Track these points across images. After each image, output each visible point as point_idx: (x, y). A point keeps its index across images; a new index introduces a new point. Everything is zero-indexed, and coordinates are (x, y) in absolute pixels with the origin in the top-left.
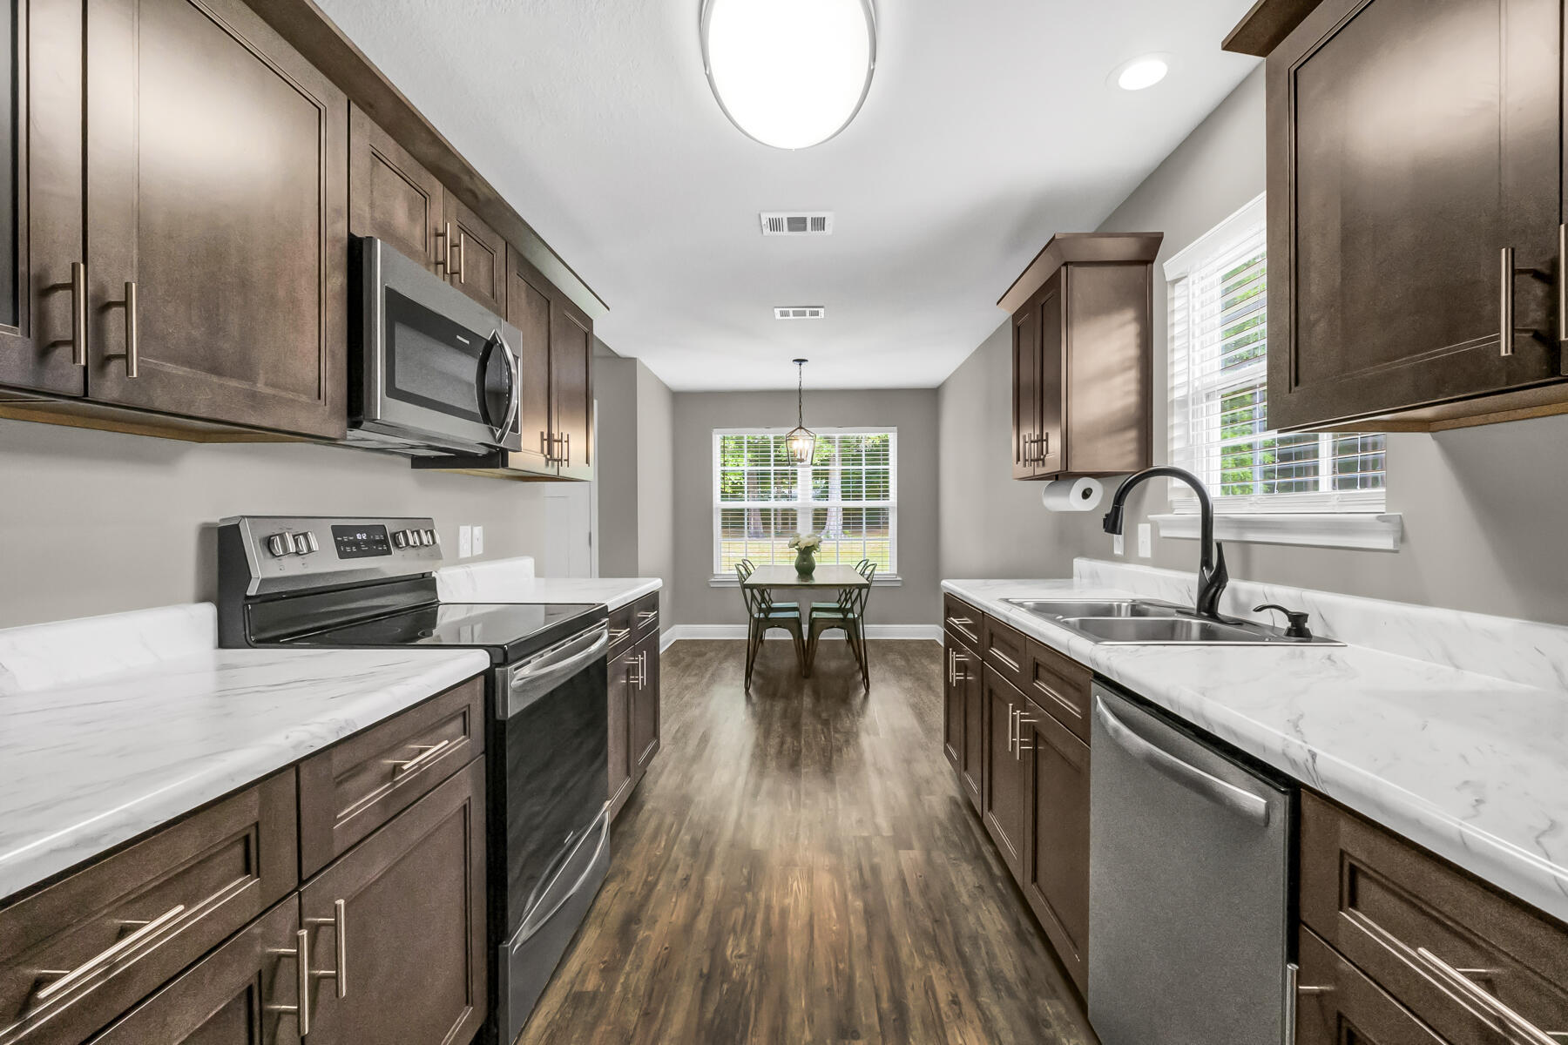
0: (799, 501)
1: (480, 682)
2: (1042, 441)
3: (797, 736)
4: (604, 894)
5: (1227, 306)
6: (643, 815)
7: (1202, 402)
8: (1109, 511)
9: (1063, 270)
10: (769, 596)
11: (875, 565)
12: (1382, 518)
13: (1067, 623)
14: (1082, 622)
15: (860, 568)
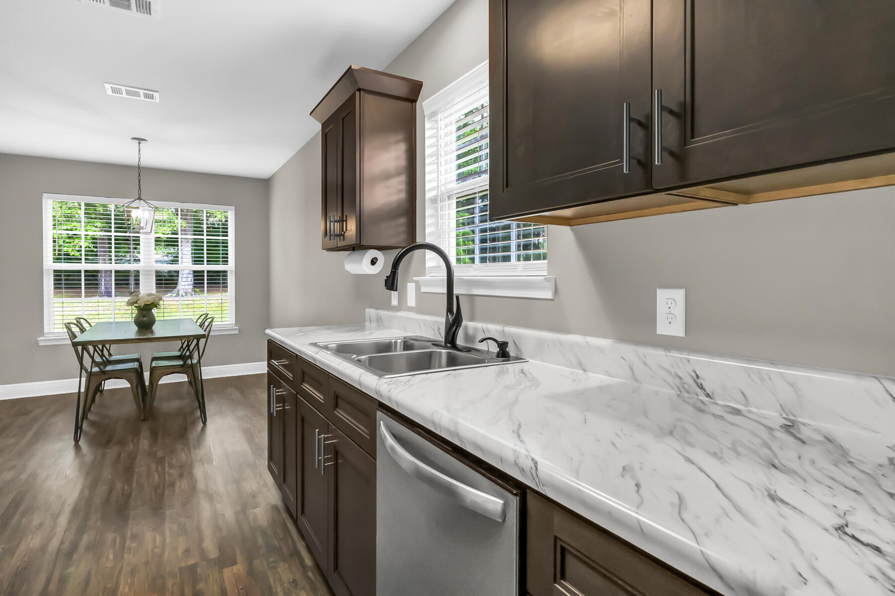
0: (141, 264)
2: (343, 221)
3: (129, 481)
5: (459, 138)
7: (446, 201)
8: (388, 274)
9: (358, 93)
10: (109, 351)
11: (213, 318)
12: (547, 280)
13: (359, 361)
14: (370, 359)
15: (200, 321)
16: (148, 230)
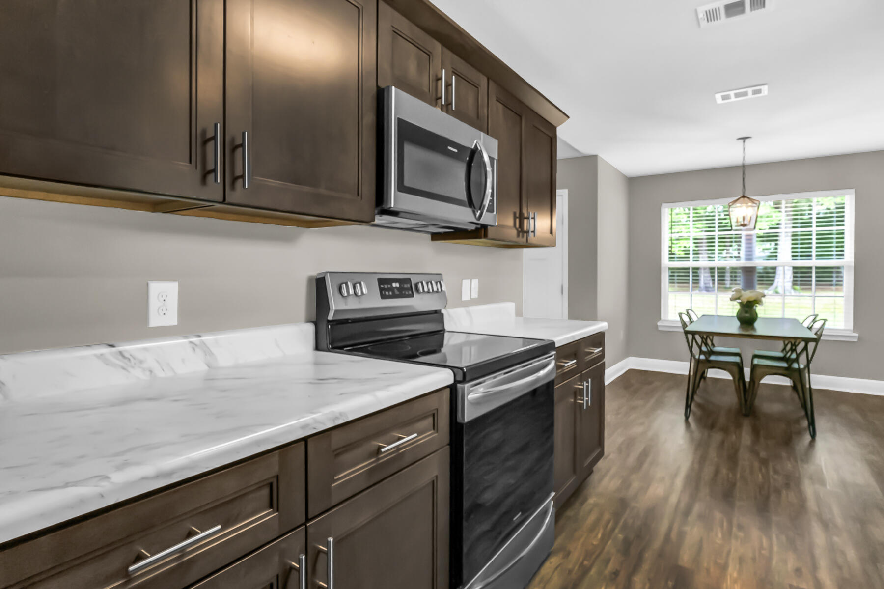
1: (447, 392)
3: (733, 468)
4: (547, 565)
6: (586, 507)
10: (712, 341)
11: (825, 320)
15: (807, 322)
16: (752, 226)
